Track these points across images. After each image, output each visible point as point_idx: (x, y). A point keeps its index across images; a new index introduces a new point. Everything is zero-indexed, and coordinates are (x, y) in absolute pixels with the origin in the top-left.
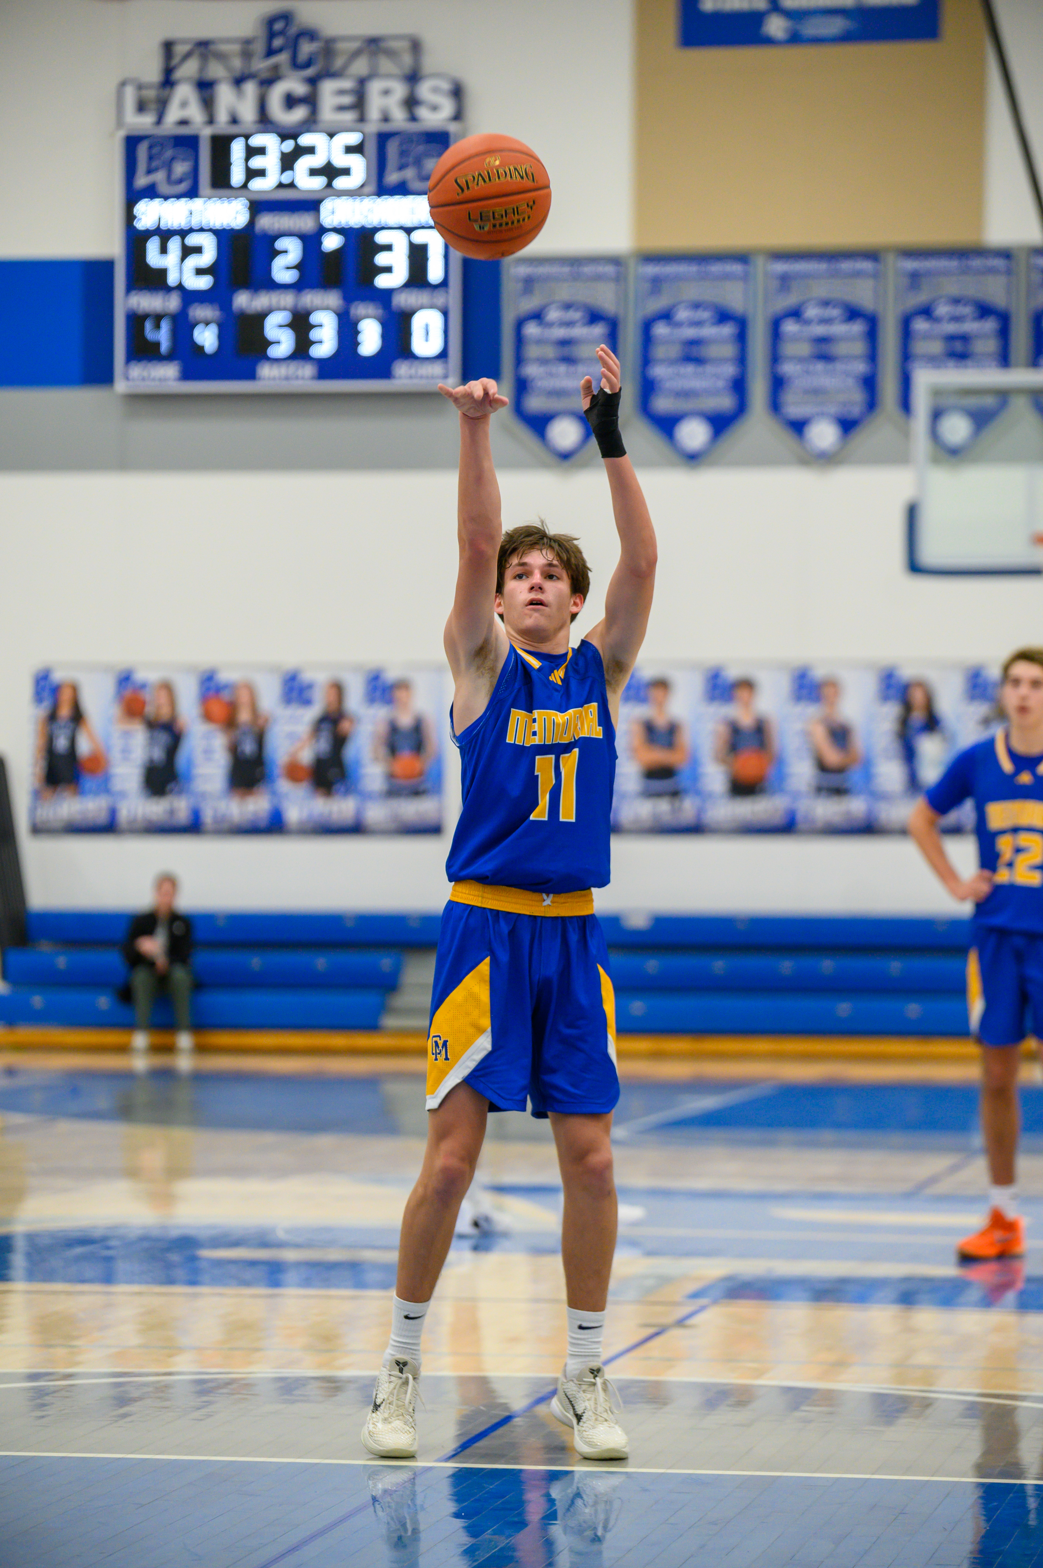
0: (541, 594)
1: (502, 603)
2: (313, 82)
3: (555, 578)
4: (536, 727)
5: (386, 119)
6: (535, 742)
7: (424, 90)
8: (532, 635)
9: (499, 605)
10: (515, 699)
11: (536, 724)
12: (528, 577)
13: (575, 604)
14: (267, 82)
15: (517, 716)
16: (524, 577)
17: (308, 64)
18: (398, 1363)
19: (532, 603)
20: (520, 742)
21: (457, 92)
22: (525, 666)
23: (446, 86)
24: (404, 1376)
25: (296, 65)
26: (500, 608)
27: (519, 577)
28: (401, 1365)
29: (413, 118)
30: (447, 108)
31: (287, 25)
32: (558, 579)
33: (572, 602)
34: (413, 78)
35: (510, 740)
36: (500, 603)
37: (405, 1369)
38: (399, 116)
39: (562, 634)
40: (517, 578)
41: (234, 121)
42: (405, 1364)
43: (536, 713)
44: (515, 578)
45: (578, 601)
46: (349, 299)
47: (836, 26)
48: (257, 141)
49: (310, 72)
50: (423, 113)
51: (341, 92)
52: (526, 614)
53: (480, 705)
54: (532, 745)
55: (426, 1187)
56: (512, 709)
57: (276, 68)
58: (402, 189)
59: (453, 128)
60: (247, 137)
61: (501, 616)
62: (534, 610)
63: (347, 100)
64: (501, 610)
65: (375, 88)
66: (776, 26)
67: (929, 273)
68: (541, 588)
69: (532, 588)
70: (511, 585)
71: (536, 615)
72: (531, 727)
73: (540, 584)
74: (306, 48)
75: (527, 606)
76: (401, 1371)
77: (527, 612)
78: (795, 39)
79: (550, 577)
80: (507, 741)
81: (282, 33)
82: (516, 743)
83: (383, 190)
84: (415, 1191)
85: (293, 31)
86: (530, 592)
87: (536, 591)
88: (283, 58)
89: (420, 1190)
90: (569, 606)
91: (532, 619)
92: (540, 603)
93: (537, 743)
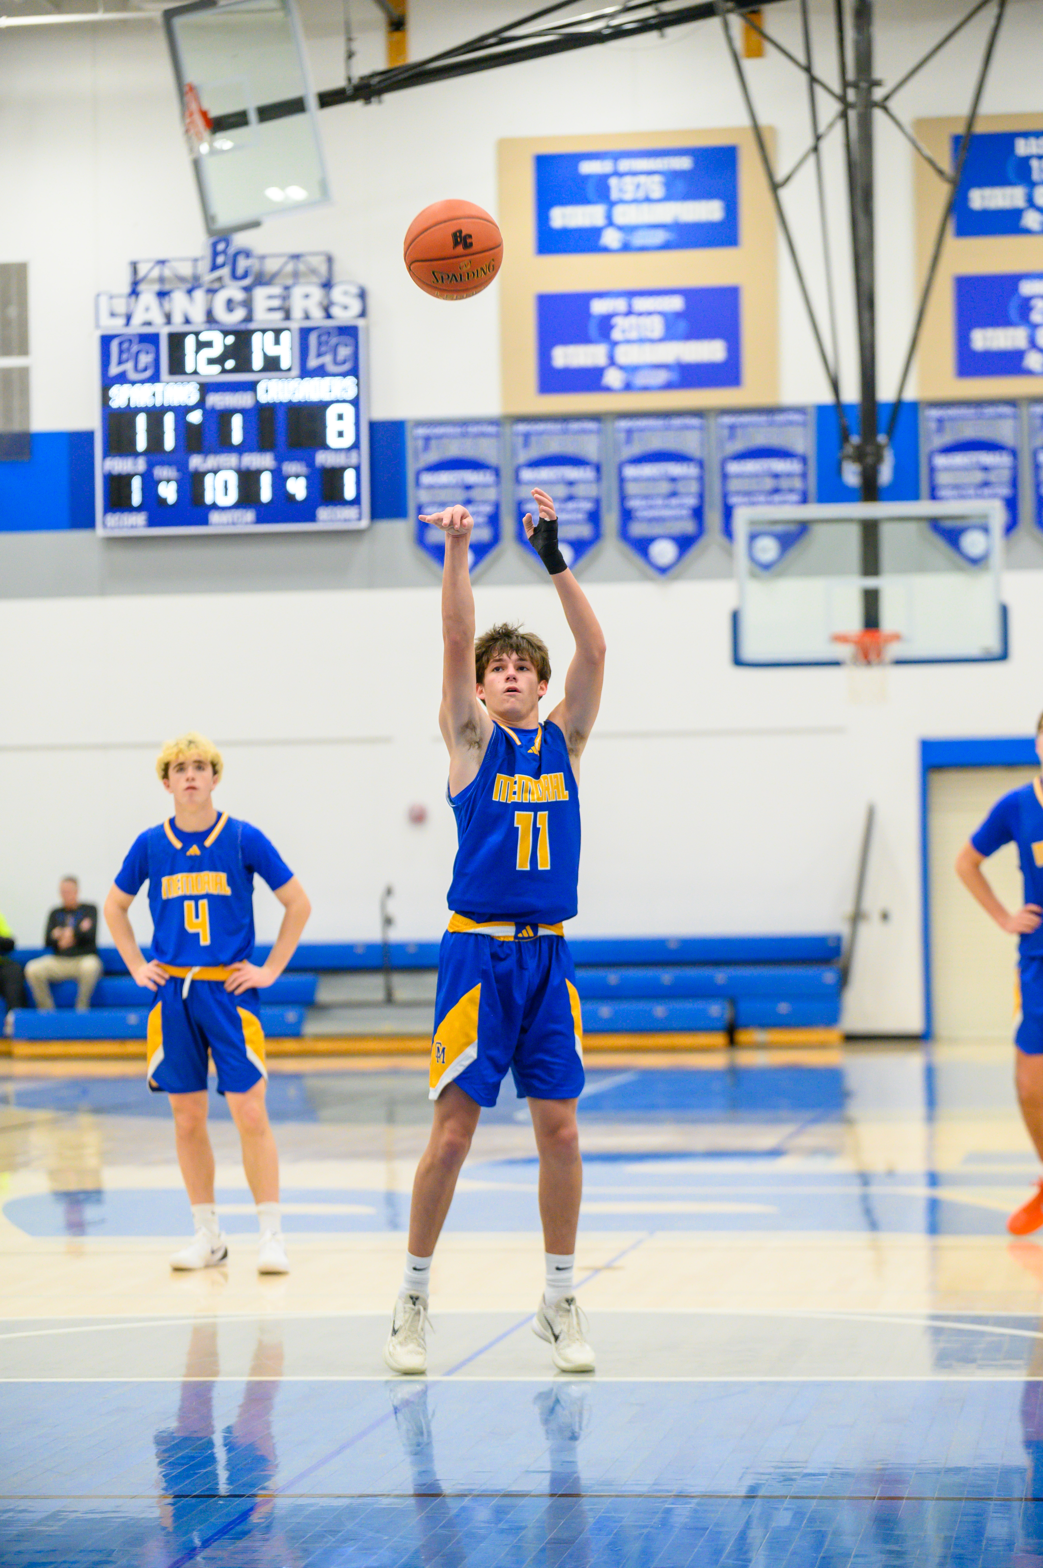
0: (514, 683)
1: (483, 690)
2: (248, 289)
3: (525, 669)
4: (516, 788)
5: (307, 317)
6: (514, 799)
7: (337, 294)
8: (510, 716)
9: (481, 692)
10: (501, 765)
11: (516, 786)
12: (503, 670)
13: (541, 688)
14: (212, 291)
15: (501, 779)
16: (501, 670)
17: (245, 276)
18: (412, 1298)
19: (509, 690)
20: (503, 799)
21: (362, 295)
22: (509, 740)
23: (354, 290)
24: (416, 1308)
25: (234, 276)
26: (482, 694)
27: (497, 669)
28: (414, 1299)
29: (329, 316)
30: (355, 307)
31: (227, 245)
32: (528, 670)
33: (539, 687)
34: (327, 285)
35: (495, 798)
36: (482, 690)
37: (417, 1302)
38: (317, 314)
39: (532, 715)
40: (495, 670)
41: (187, 321)
42: (417, 1298)
43: (517, 777)
44: (493, 670)
45: (543, 686)
46: (280, 459)
47: (660, 237)
48: (203, 337)
49: (247, 282)
50: (335, 311)
51: (271, 297)
52: (504, 700)
53: (472, 771)
54: (512, 802)
55: (434, 1156)
56: (498, 774)
57: (220, 279)
58: (320, 372)
59: (360, 323)
60: (197, 334)
61: (484, 701)
62: (510, 696)
63: (276, 303)
64: (483, 696)
65: (297, 293)
66: (611, 238)
67: (744, 426)
68: (514, 679)
69: (508, 679)
70: (490, 676)
71: (513, 699)
72: (513, 788)
73: (514, 675)
74: (242, 264)
75: (504, 693)
76: (414, 1304)
77: (506, 697)
78: (626, 248)
79: (521, 669)
80: (493, 799)
81: (224, 252)
82: (501, 801)
83: (305, 373)
84: (423, 1160)
85: (231, 251)
86: (506, 682)
87: (511, 681)
88: (225, 272)
89: (429, 1160)
90: (537, 690)
91: (511, 703)
92: (515, 690)
93: (516, 800)
